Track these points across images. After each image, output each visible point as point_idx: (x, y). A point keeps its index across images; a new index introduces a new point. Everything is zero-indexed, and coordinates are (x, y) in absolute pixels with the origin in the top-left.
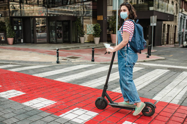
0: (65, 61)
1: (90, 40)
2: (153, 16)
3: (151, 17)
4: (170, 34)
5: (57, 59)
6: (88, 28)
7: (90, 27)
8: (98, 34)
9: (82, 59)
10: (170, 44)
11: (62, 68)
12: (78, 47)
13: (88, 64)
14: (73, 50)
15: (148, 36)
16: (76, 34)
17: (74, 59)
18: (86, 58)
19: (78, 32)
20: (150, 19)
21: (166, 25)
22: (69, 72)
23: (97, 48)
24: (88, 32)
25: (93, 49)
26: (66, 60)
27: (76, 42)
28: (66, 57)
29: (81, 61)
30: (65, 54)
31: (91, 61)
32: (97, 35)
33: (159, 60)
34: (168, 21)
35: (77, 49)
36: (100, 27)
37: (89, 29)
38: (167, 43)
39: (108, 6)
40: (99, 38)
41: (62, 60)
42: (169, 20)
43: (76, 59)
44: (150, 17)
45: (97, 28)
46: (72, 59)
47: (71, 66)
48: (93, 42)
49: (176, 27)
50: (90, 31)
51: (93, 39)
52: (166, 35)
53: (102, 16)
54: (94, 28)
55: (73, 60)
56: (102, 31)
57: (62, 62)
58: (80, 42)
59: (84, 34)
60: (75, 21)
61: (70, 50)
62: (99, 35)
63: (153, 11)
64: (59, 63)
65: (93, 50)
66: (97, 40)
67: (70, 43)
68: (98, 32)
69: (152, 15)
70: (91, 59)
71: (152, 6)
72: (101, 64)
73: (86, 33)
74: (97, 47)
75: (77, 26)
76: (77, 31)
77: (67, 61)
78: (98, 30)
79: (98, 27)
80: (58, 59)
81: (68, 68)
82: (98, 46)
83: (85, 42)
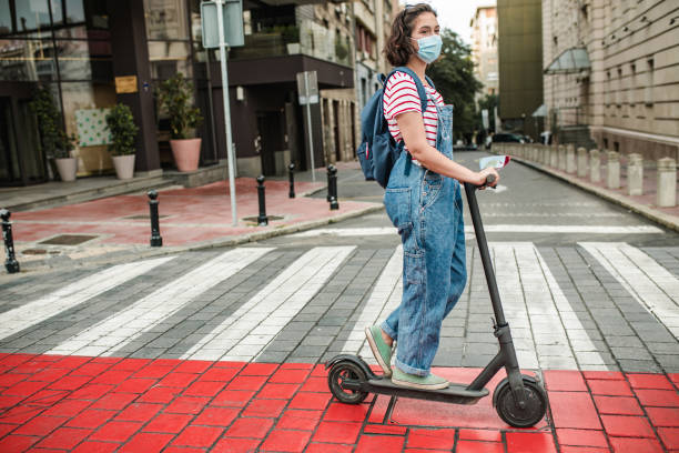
0: (39, 257)
1: (94, 168)
2: (306, 73)
3: (299, 77)
4: (341, 130)
5: (6, 256)
6: (81, 125)
7: (88, 120)
8: (127, 143)
9: (108, 241)
10: (346, 161)
11: (45, 292)
12: (63, 198)
13: (141, 259)
14: (42, 209)
15: (287, 139)
16: (40, 148)
17: (75, 247)
18: (119, 236)
19: (47, 139)
20: (295, 83)
21: (330, 102)
22: (88, 304)
23: (133, 192)
24: (85, 139)
25: (152, 197)
26: (43, 252)
27: (41, 177)
28: (35, 239)
29: (109, 249)
30: (27, 229)
31: (148, 245)
32: (123, 148)
33: (369, 212)
34: (339, 87)
35: (57, 204)
36: (131, 117)
37: (87, 126)
38: (338, 158)
39: (150, 43)
40: (133, 156)
41: (27, 256)
42: (343, 84)
43: (84, 244)
44: (295, 77)
45: (120, 122)
46: (69, 247)
47: (80, 274)
48: (111, 173)
49: (353, 105)
50: (92, 134)
51: (111, 163)
52: (332, 134)
53: (135, 78)
54: (110, 120)
55: (73, 252)
56: (140, 133)
57: (27, 264)
58: (58, 178)
59: (70, 148)
60: (30, 100)
61: (32, 211)
62: (132, 146)
63: (300, 56)
64: (18, 271)
65: (153, 201)
66: (125, 164)
67: (23, 185)
68: (126, 138)
69: (302, 71)
70: (149, 237)
71: (296, 40)
72: (191, 250)
73: (78, 143)
74: (129, 190)
75: (39, 117)
76: (42, 136)
77: (48, 256)
78: (124, 129)
79: (125, 118)
80: (12, 254)
81: (72, 288)
82: (132, 187)
83: (79, 174)
